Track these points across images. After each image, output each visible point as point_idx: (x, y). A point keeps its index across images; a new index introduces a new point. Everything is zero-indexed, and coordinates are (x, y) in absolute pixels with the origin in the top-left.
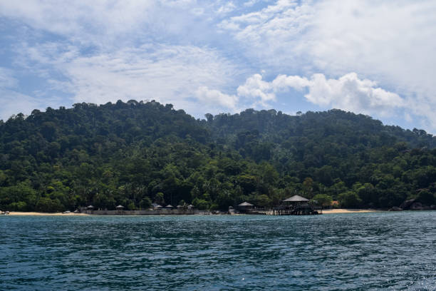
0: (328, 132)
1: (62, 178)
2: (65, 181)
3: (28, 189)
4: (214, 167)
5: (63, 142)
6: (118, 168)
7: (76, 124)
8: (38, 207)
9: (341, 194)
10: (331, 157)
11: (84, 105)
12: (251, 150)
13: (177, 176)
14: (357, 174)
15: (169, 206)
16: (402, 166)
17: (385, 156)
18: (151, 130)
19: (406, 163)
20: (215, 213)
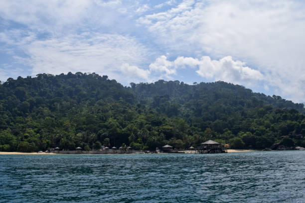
0: (217, 97)
1: (33, 127)
2: (36, 129)
3: (10, 136)
4: (143, 120)
5: (31, 102)
6: (74, 121)
7: (40, 88)
8: (19, 148)
9: (230, 139)
10: (222, 114)
11: (45, 75)
12: (165, 109)
13: (118, 127)
14: (240, 126)
15: (114, 147)
16: (270, 120)
17: (258, 114)
18: (94, 94)
19: (273, 119)
20: (146, 152)
